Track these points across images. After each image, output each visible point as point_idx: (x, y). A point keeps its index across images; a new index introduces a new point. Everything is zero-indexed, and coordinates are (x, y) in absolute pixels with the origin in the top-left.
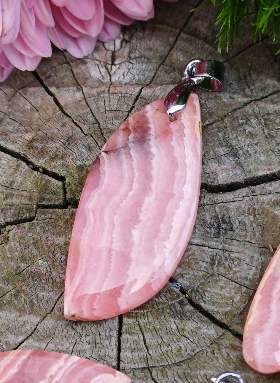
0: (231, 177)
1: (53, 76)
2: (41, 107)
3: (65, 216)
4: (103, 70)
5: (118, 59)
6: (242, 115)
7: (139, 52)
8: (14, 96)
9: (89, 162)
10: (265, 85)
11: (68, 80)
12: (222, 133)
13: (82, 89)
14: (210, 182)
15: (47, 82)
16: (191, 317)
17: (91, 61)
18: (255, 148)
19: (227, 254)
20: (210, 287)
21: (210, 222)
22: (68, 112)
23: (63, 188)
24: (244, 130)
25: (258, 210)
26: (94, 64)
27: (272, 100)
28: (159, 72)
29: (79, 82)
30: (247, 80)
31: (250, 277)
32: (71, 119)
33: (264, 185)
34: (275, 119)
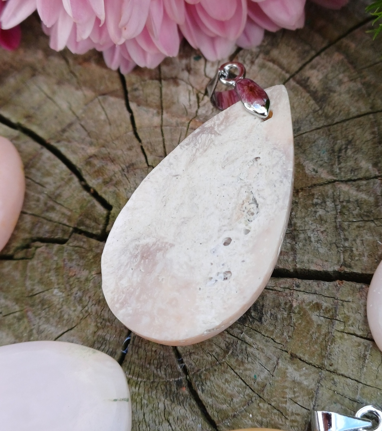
0: (280, 262)
1: (140, 90)
2: (115, 121)
4: (194, 98)
6: (320, 194)
8: (92, 101)
10: (358, 166)
11: (154, 99)
13: (162, 114)
15: (131, 95)
16: (183, 402)
17: (184, 85)
18: (319, 236)
19: (244, 347)
20: (214, 376)
22: (141, 135)
23: (106, 217)
24: (316, 212)
25: (296, 308)
26: (186, 88)
27: (358, 186)
29: (164, 105)
30: (340, 154)
31: (259, 379)
32: (140, 144)
33: (312, 282)
34: (354, 209)
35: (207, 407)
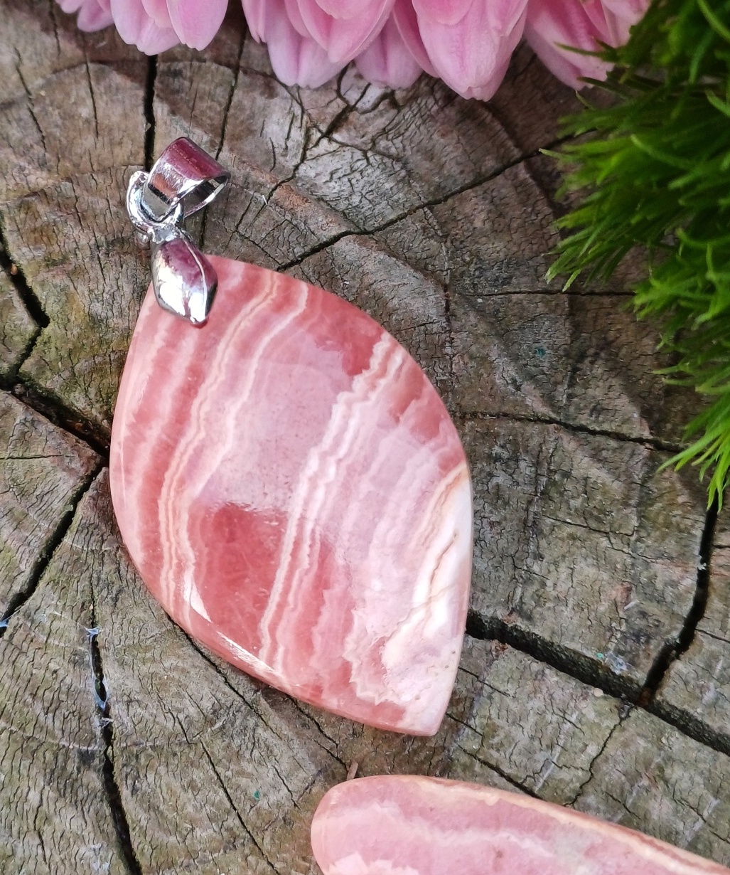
1: (185, 79)
2: (111, 130)
4: (298, 135)
5: (348, 130)
6: (511, 437)
7: (401, 145)
8: (71, 67)
9: (120, 321)
10: (608, 404)
11: (210, 108)
13: (220, 150)
15: (162, 82)
16: (83, 803)
17: (286, 98)
19: (252, 721)
20: (168, 765)
23: (30, 340)
24: (491, 475)
26: (288, 108)
27: (599, 446)
28: (409, 220)
29: (229, 129)
30: (579, 366)
31: (263, 803)
34: (575, 495)
35: (134, 829)
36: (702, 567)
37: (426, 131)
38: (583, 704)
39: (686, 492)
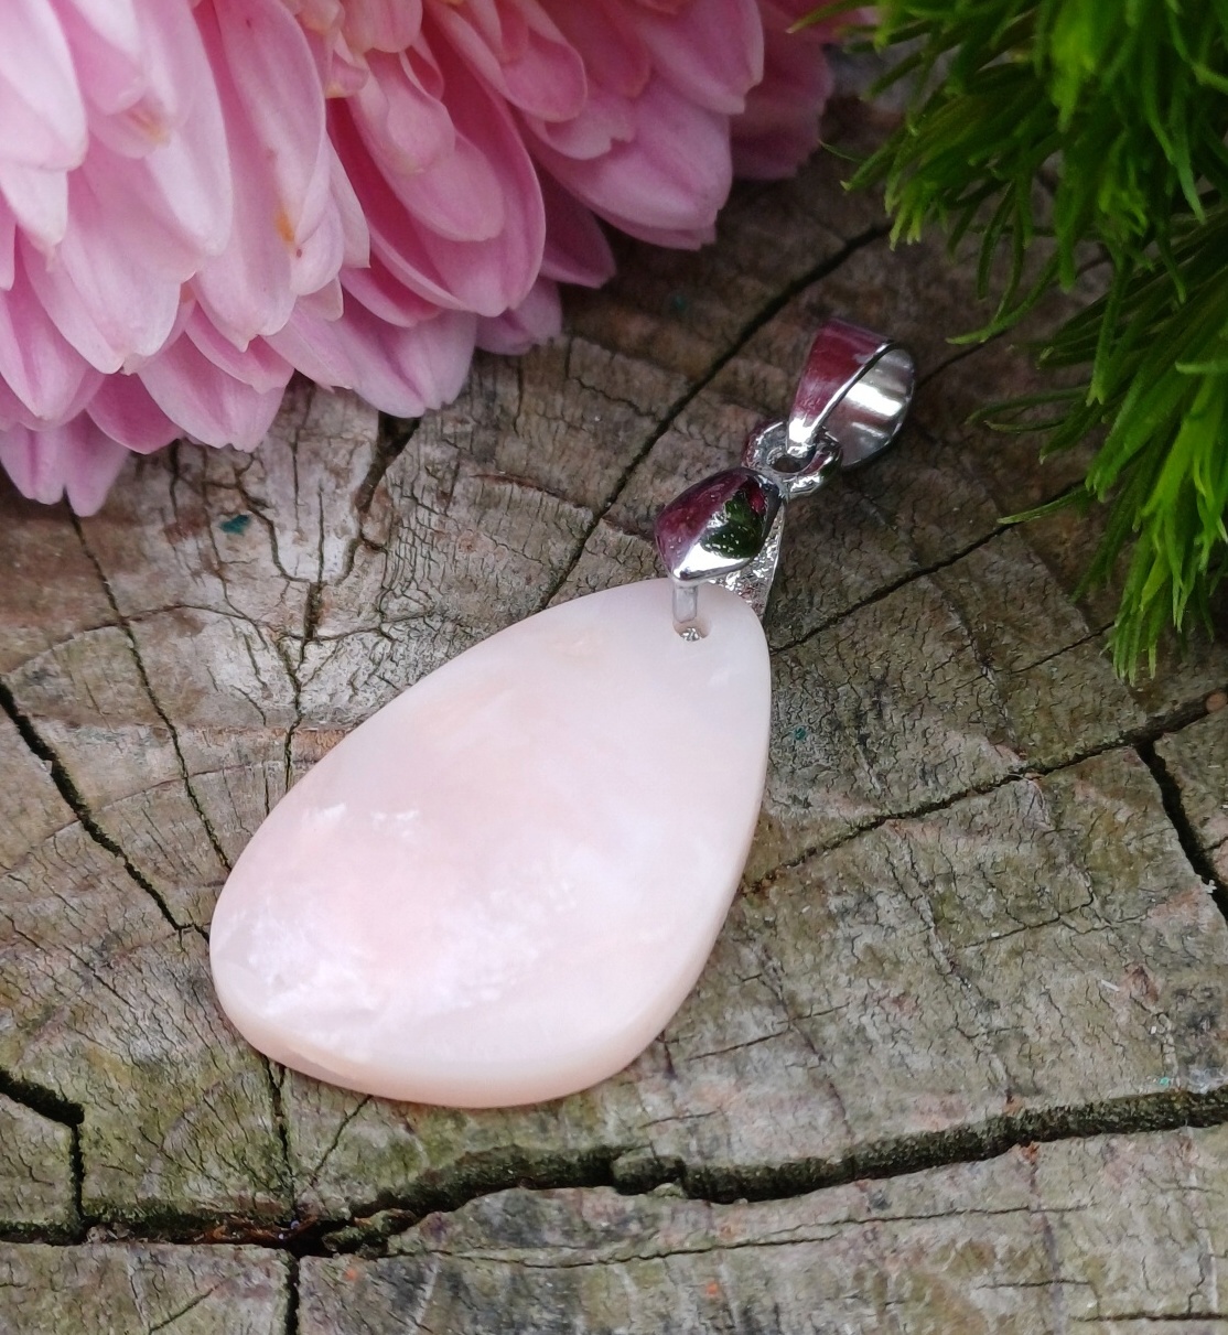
0: (786, 1137)
1: (57, 676)
3: (69, 1278)
4: (268, 660)
5: (334, 616)
6: (841, 875)
7: (422, 594)
9: (188, 1046)
10: (937, 756)
11: (120, 693)
12: (757, 947)
13: (175, 737)
14: (700, 1153)
15: (27, 698)
17: (219, 622)
18: (891, 1018)
21: (694, 1328)
22: (110, 829)
23: (71, 1153)
24: (849, 940)
25: (900, 1283)
26: (231, 632)
27: (965, 817)
29: (165, 705)
30: (864, 731)
32: (121, 860)
33: (926, 1176)
34: (979, 897)
36: (1211, 888)
37: (442, 555)
38: (1193, 1156)
39: (1122, 802)
